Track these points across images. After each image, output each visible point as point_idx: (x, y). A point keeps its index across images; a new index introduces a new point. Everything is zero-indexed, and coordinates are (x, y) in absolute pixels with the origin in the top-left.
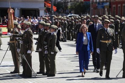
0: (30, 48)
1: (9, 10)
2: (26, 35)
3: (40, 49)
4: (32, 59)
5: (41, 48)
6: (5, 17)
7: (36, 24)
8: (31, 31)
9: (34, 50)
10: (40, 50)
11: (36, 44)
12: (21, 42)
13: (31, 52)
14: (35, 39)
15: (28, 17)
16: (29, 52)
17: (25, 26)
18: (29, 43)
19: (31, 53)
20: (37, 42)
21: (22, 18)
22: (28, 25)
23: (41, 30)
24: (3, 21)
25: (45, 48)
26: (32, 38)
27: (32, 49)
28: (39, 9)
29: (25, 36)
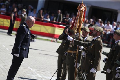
0: (96, 65)
1: (81, 6)
2: (92, 45)
3: (108, 69)
5: (110, 69)
7: (109, 32)
8: (101, 41)
9: (100, 70)
10: (109, 71)
11: (104, 61)
12: (83, 54)
13: (96, 71)
14: (104, 53)
15: (100, 20)
17: (94, 33)
18: (95, 57)
20: (106, 59)
22: (98, 31)
23: (116, 42)
25: (117, 70)
26: (101, 51)
27: (98, 67)
28: (118, 11)
29: (92, 47)
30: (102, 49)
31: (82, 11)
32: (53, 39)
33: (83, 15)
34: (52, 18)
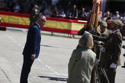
2: (111, 39)
4: (116, 77)
6: (84, 9)
8: (121, 35)
12: (102, 49)
13: (117, 66)
15: (118, 12)
16: (113, 66)
17: (113, 26)
18: (114, 52)
19: (116, 68)
21: (109, 13)
22: (116, 25)
24: (80, 14)
26: (120, 45)
29: (111, 41)
30: (121, 43)
31: (98, 4)
32: (70, 35)
33: (99, 8)
34: (68, 13)
